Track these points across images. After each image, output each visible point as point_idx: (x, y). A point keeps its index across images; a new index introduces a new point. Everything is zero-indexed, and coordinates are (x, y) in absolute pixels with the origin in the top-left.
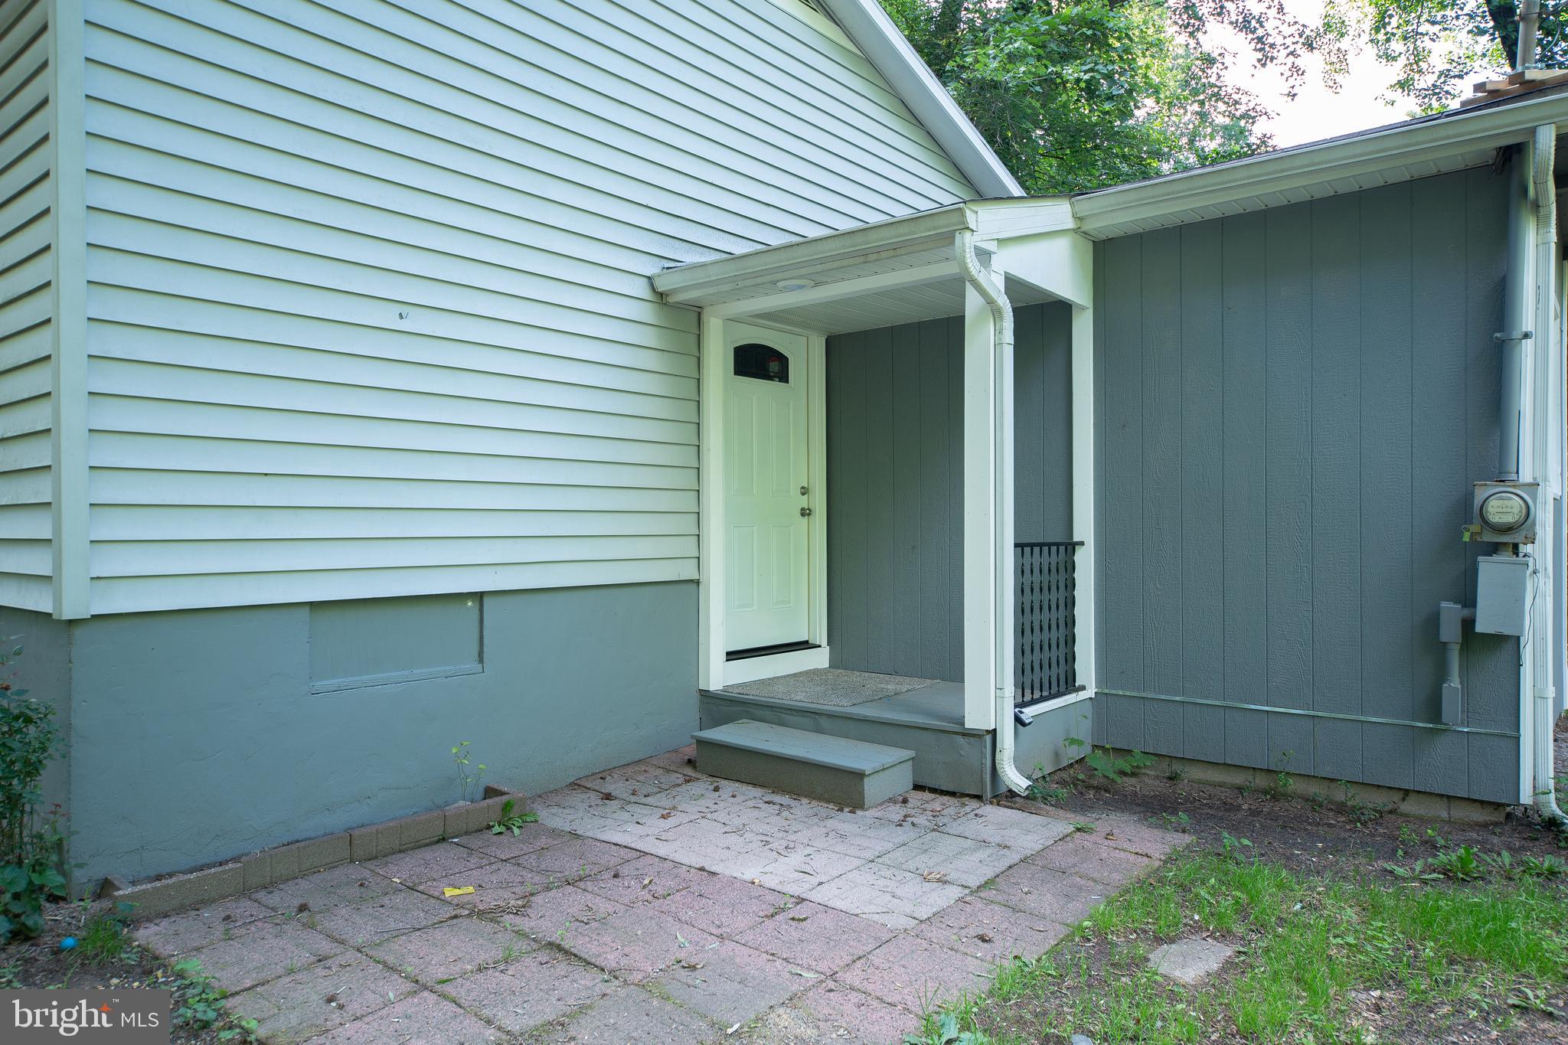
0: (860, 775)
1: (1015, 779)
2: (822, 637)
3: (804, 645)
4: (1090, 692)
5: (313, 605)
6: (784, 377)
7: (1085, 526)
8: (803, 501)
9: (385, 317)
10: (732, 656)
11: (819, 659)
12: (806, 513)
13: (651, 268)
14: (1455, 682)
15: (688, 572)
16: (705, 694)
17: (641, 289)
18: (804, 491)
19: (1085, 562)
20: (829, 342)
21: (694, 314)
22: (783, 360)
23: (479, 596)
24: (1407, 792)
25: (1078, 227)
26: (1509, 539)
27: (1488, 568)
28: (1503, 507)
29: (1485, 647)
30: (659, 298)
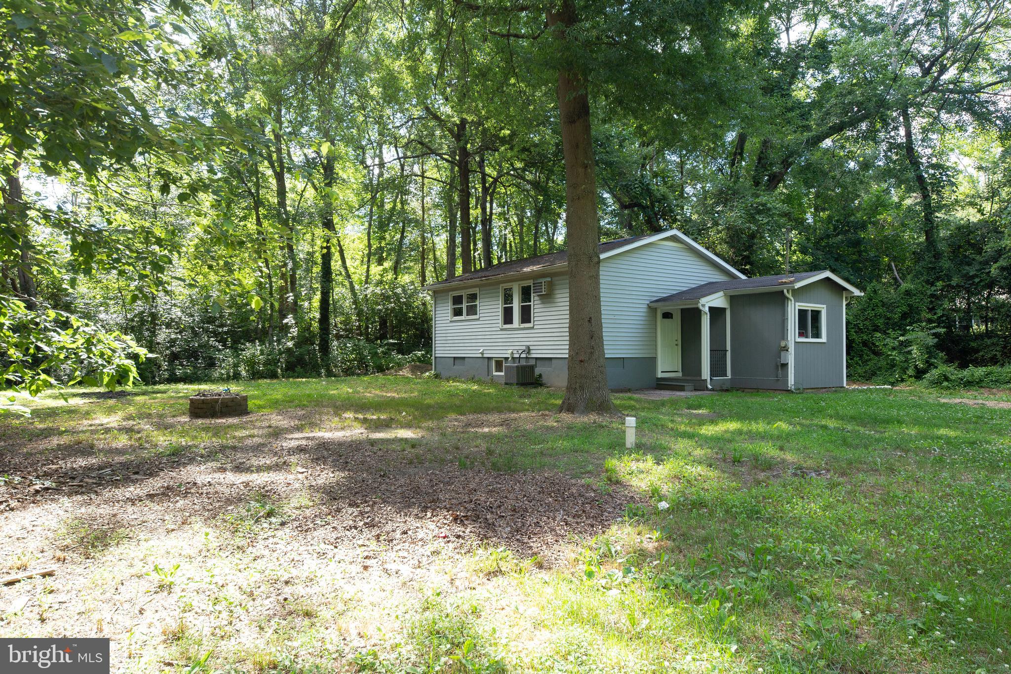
1: (710, 387)
2: (680, 371)
3: (677, 372)
4: (730, 377)
6: (672, 318)
7: (728, 347)
8: (676, 343)
10: (662, 372)
11: (680, 374)
12: (677, 345)
13: (648, 302)
14: (780, 371)
15: (654, 355)
16: (658, 378)
17: (646, 306)
18: (676, 341)
19: (729, 354)
20: (681, 310)
21: (656, 308)
22: (672, 314)
23: (623, 358)
24: (775, 390)
25: (725, 295)
26: (786, 349)
27: (783, 353)
28: (783, 344)
29: (785, 366)
30: (649, 307)
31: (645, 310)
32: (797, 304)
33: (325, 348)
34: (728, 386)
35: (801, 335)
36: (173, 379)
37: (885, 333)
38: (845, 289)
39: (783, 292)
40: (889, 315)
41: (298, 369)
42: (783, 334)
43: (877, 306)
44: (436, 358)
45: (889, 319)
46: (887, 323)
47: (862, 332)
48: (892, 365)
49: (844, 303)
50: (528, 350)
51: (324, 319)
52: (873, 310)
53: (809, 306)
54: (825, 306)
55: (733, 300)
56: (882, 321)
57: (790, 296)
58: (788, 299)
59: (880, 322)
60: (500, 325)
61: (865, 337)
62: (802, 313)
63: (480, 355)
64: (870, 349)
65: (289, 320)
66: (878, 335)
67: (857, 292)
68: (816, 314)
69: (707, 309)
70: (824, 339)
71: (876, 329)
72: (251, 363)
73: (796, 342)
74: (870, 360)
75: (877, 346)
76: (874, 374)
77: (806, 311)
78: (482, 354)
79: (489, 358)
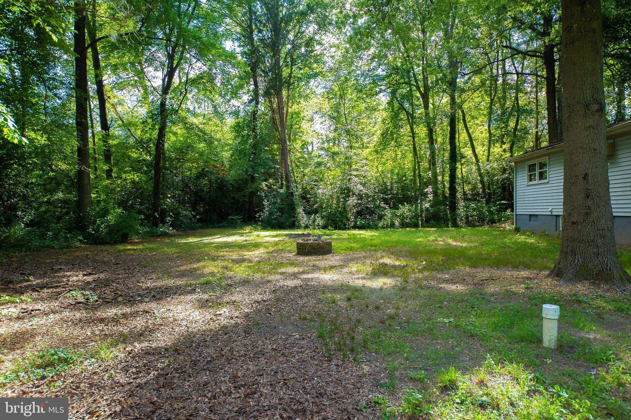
33: (453, 207)
36: (355, 227)
41: (432, 222)
44: (516, 215)
51: (453, 189)
63: (549, 213)
65: (429, 189)
72: (403, 218)
78: (551, 212)
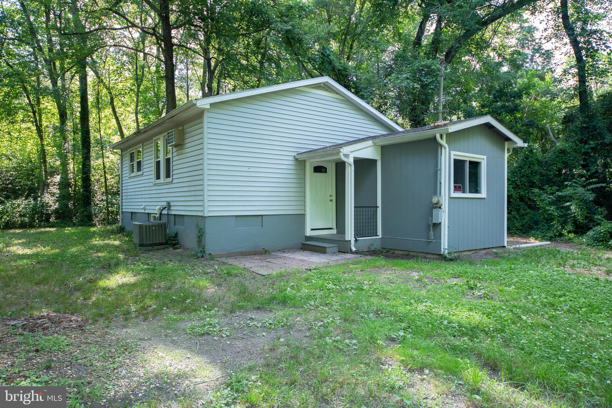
0: (326, 248)
1: (354, 249)
2: (335, 227)
3: (331, 229)
4: (380, 237)
5: (236, 216)
6: (326, 172)
7: (379, 203)
8: (331, 198)
9: (247, 169)
10: (312, 230)
11: (334, 232)
12: (331, 200)
13: (295, 154)
14: (432, 232)
15: (302, 212)
16: (306, 237)
17: (292, 158)
18: (331, 196)
19: (379, 211)
20: (336, 164)
21: (304, 162)
22: (326, 169)
23: (262, 216)
24: (427, 253)
25: (375, 145)
26: (438, 206)
27: (435, 211)
28: (435, 200)
29: (437, 226)
30: (296, 160)
31: (292, 163)
32: (453, 153)
34: (377, 246)
35: (456, 189)
37: (541, 188)
38: (508, 139)
39: (435, 138)
40: (544, 172)
42: (435, 189)
43: (533, 164)
44: (122, 212)
45: (543, 176)
46: (543, 180)
47: (519, 189)
48: (550, 219)
49: (506, 155)
50: (169, 206)
52: (529, 167)
53: (468, 156)
54: (485, 157)
55: (385, 150)
56: (538, 177)
57: (443, 142)
58: (441, 146)
59: (536, 179)
60: (153, 180)
61: (522, 193)
62: (459, 164)
63: (144, 211)
64: (526, 204)
66: (536, 190)
67: (520, 143)
68: (475, 166)
69: (351, 160)
70: (483, 194)
71: (532, 185)
73: (450, 198)
74: (526, 214)
75: (534, 201)
76: (531, 228)
77: (463, 162)
78: (145, 209)
79: (149, 214)
